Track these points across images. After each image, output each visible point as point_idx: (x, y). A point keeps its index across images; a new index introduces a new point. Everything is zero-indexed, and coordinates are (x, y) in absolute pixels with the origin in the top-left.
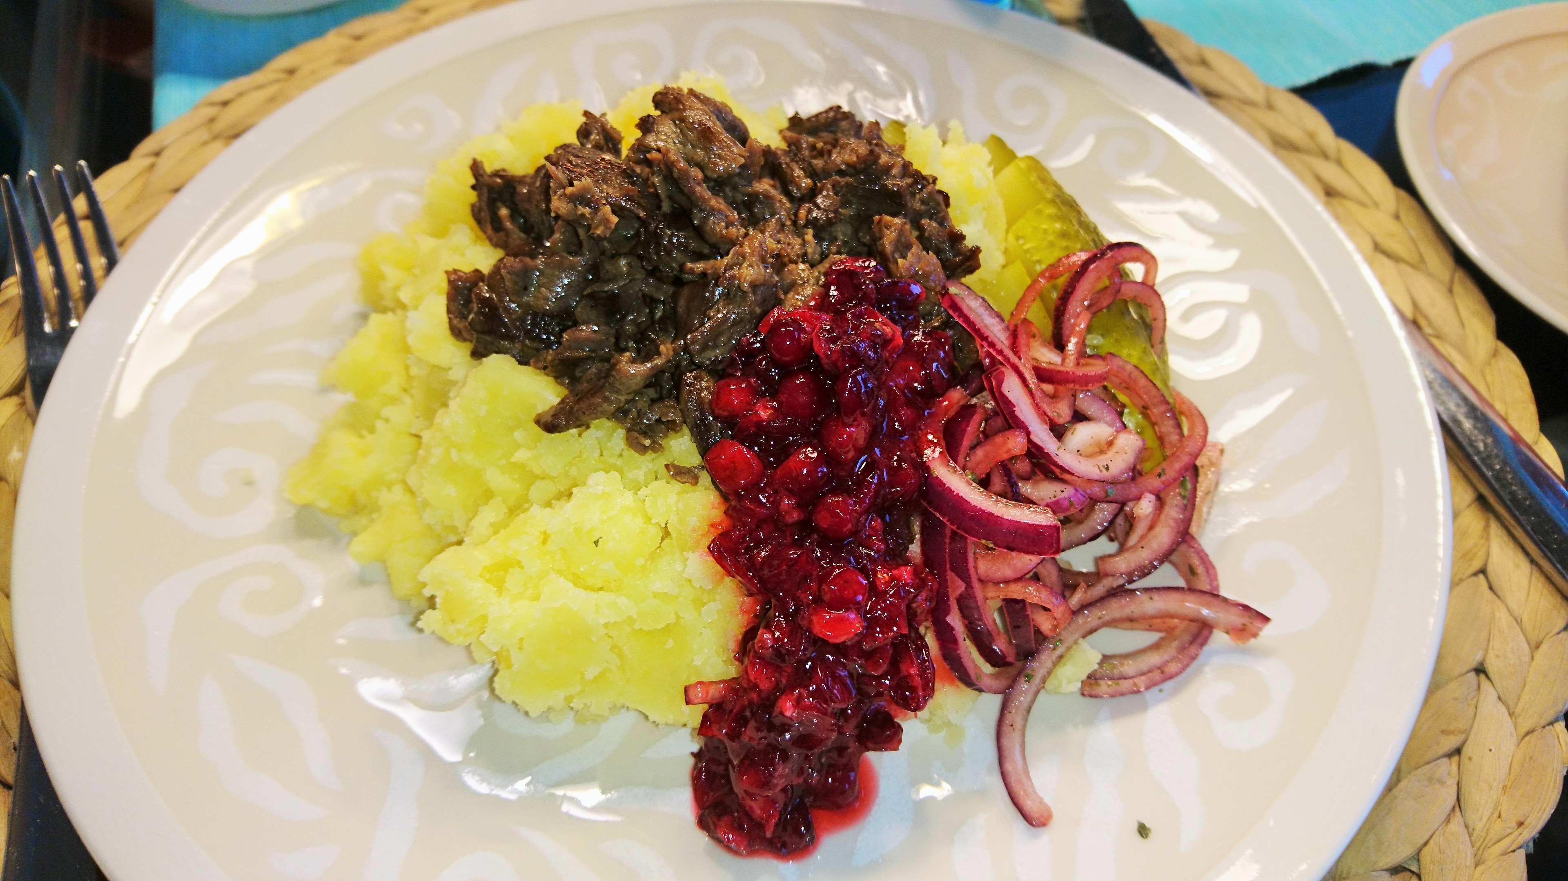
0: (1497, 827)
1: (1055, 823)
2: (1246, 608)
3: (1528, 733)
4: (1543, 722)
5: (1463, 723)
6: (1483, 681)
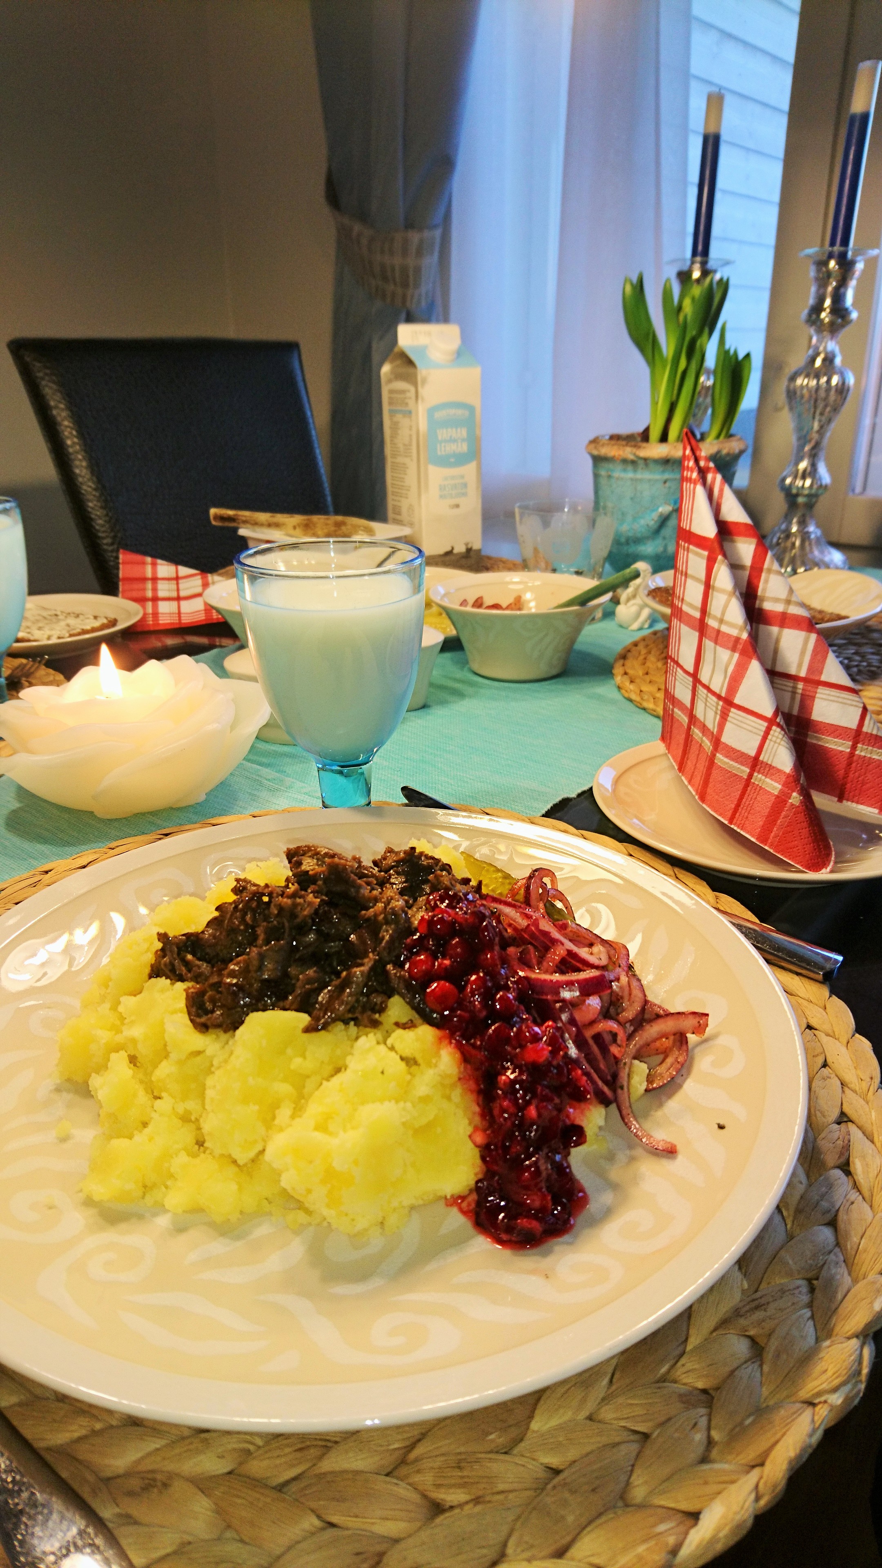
0: (865, 1085)
1: (678, 1148)
2: (694, 1013)
3: (848, 1043)
4: (850, 1035)
5: (819, 1050)
6: (816, 1032)
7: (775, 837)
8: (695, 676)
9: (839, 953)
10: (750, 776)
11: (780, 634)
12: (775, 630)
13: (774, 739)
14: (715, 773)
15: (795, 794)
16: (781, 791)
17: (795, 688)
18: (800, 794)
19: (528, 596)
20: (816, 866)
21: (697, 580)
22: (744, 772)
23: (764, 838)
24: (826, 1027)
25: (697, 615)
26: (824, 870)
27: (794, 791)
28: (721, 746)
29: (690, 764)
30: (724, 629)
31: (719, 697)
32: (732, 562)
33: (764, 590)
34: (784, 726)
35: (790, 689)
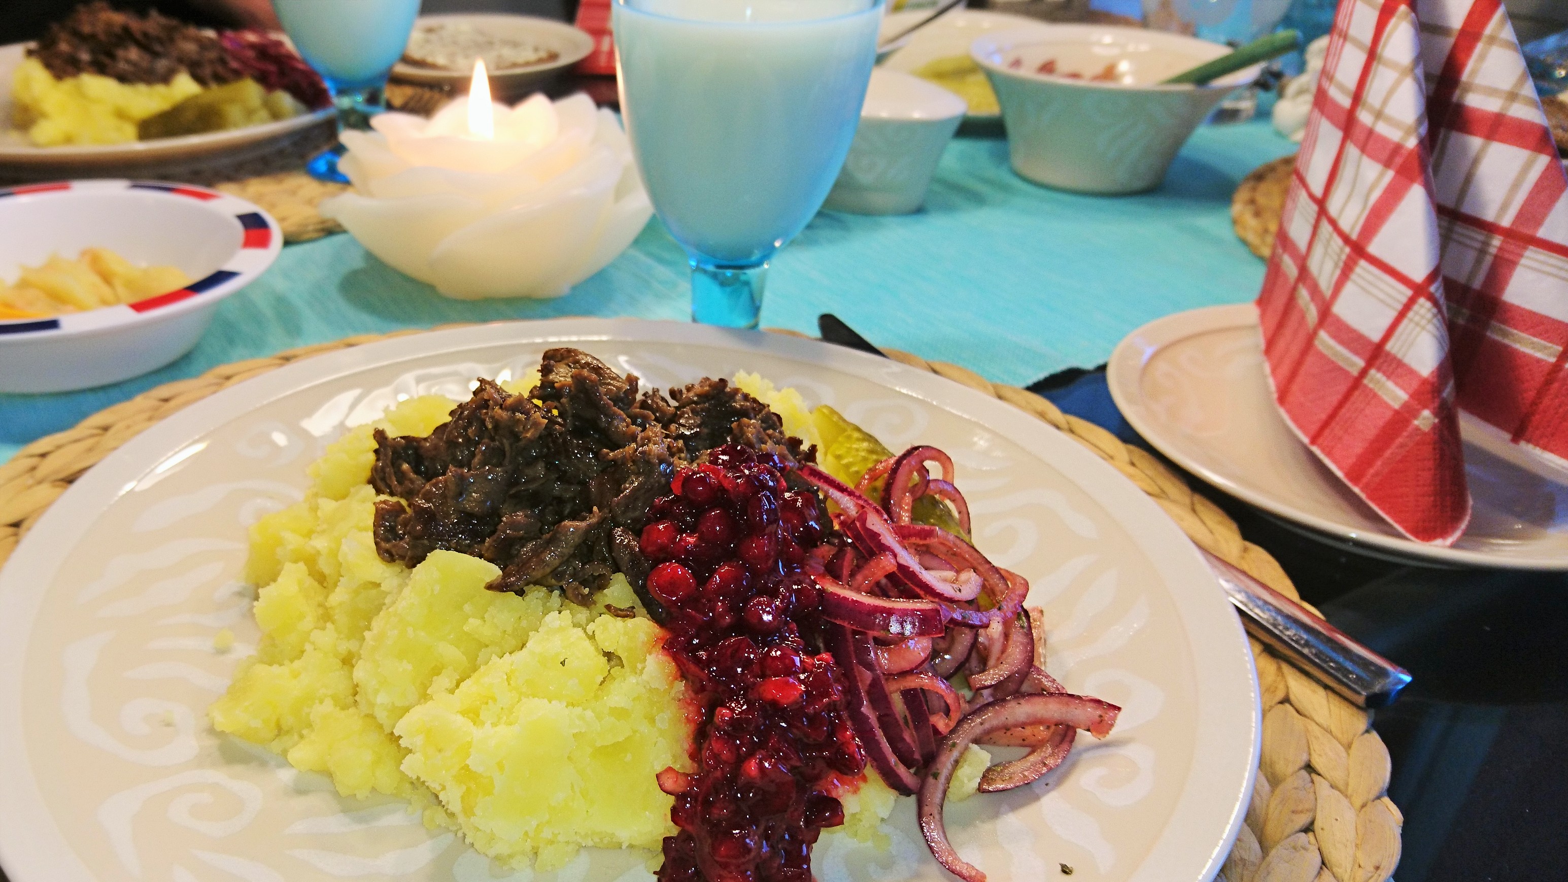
2: (1098, 702)
3: (1364, 806)
4: (1372, 796)
5: (1308, 805)
6: (1314, 776)
7: (1377, 474)
8: (1321, 203)
9: (1410, 672)
10: (1364, 373)
11: (1483, 150)
12: (1475, 142)
13: (1417, 318)
14: (1310, 359)
15: (1426, 413)
16: (1405, 405)
17: (1486, 244)
18: (1436, 414)
19: (1123, 66)
20: (1426, 533)
21: (1358, 44)
22: (1353, 364)
23: (1355, 474)
24: (1337, 775)
25: (1345, 102)
26: (1439, 542)
27: (1425, 407)
28: (1329, 320)
29: (1281, 344)
30: (1382, 129)
31: (1346, 239)
32: (1423, 20)
33: (1474, 72)
34: (1442, 301)
35: (1477, 245)
